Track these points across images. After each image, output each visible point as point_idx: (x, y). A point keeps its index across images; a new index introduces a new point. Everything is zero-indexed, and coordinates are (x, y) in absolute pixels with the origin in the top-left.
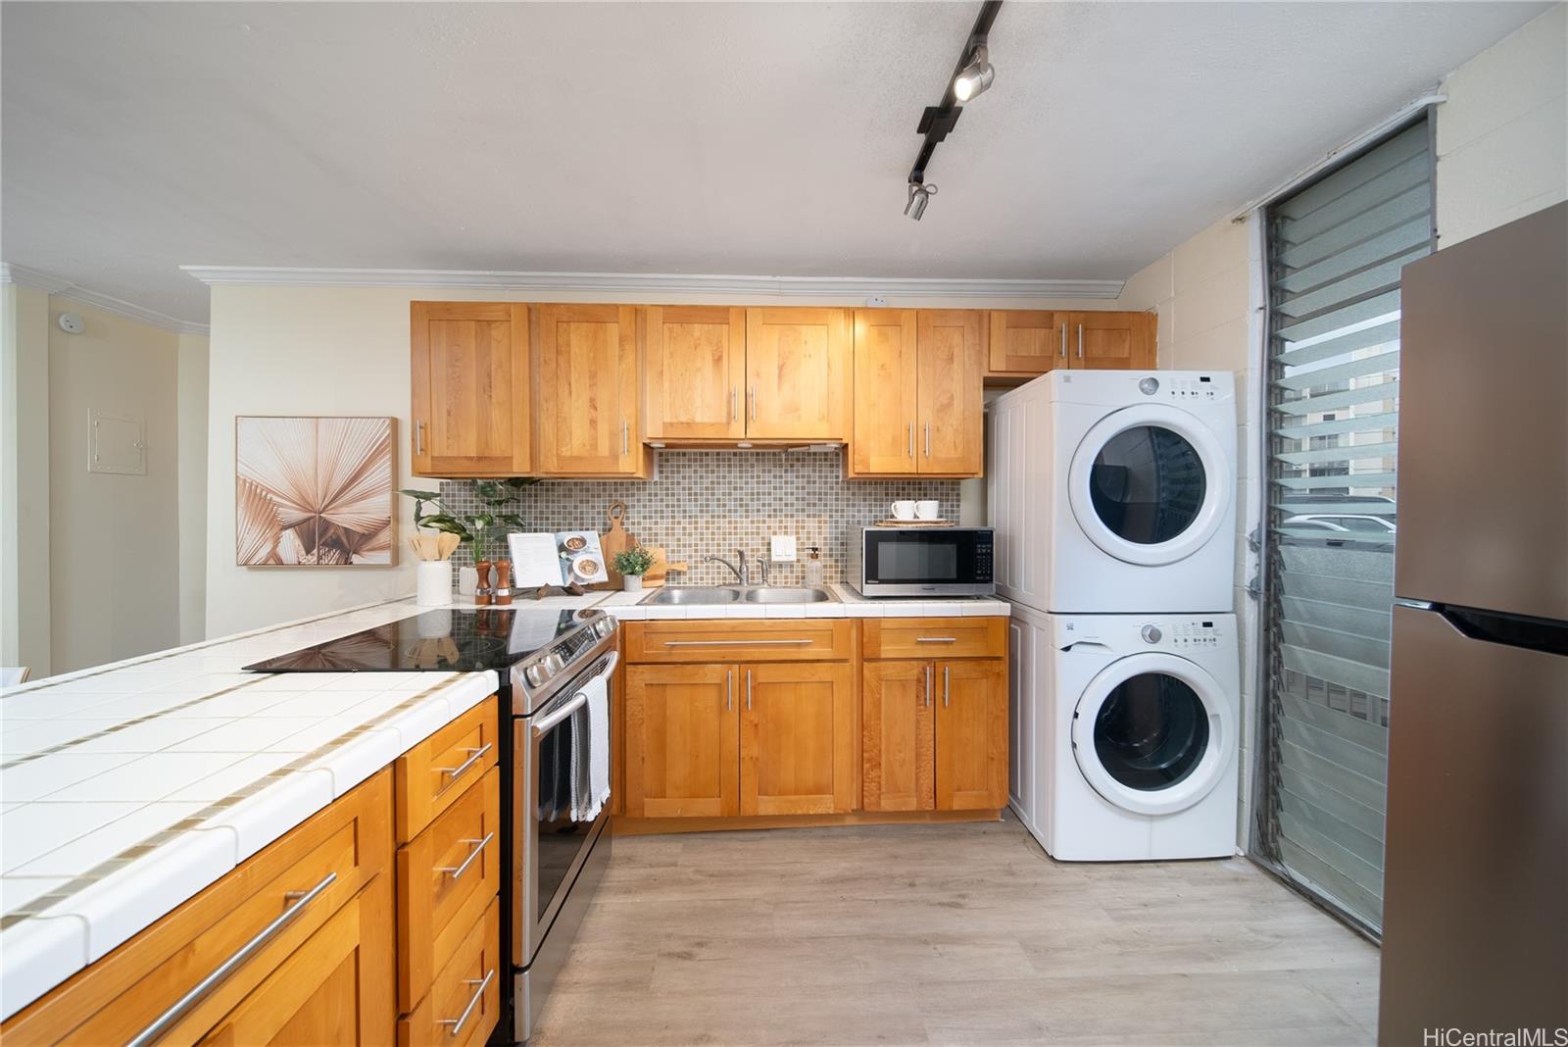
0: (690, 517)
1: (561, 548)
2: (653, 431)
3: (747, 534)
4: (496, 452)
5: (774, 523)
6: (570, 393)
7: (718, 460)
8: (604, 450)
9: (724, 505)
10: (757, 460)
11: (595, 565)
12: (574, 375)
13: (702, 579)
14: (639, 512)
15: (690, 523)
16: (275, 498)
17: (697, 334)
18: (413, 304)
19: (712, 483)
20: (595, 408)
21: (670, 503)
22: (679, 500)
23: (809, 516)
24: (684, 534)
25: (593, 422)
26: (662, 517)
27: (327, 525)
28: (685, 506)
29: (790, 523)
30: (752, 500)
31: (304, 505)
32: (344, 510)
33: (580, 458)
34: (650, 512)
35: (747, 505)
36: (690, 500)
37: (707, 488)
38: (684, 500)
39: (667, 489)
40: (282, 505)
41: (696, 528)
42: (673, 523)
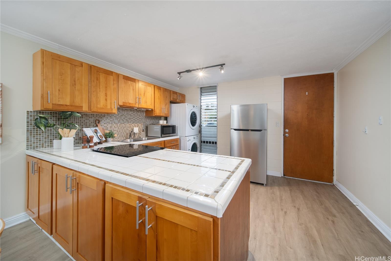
0: (116, 124)
3: (128, 127)
5: (133, 125)
7: (122, 110)
9: (124, 121)
10: (130, 111)
13: (119, 138)
14: (103, 122)
15: (116, 125)
19: (121, 116)
21: (111, 120)
22: (113, 119)
23: (139, 123)
24: (115, 128)
25: (106, 100)
26: (109, 124)
28: (115, 121)
29: (136, 125)
30: (129, 120)
34: (106, 122)
35: (128, 121)
36: (116, 120)
37: (120, 117)
38: (115, 119)
39: (110, 117)
41: (117, 126)
42: (112, 125)
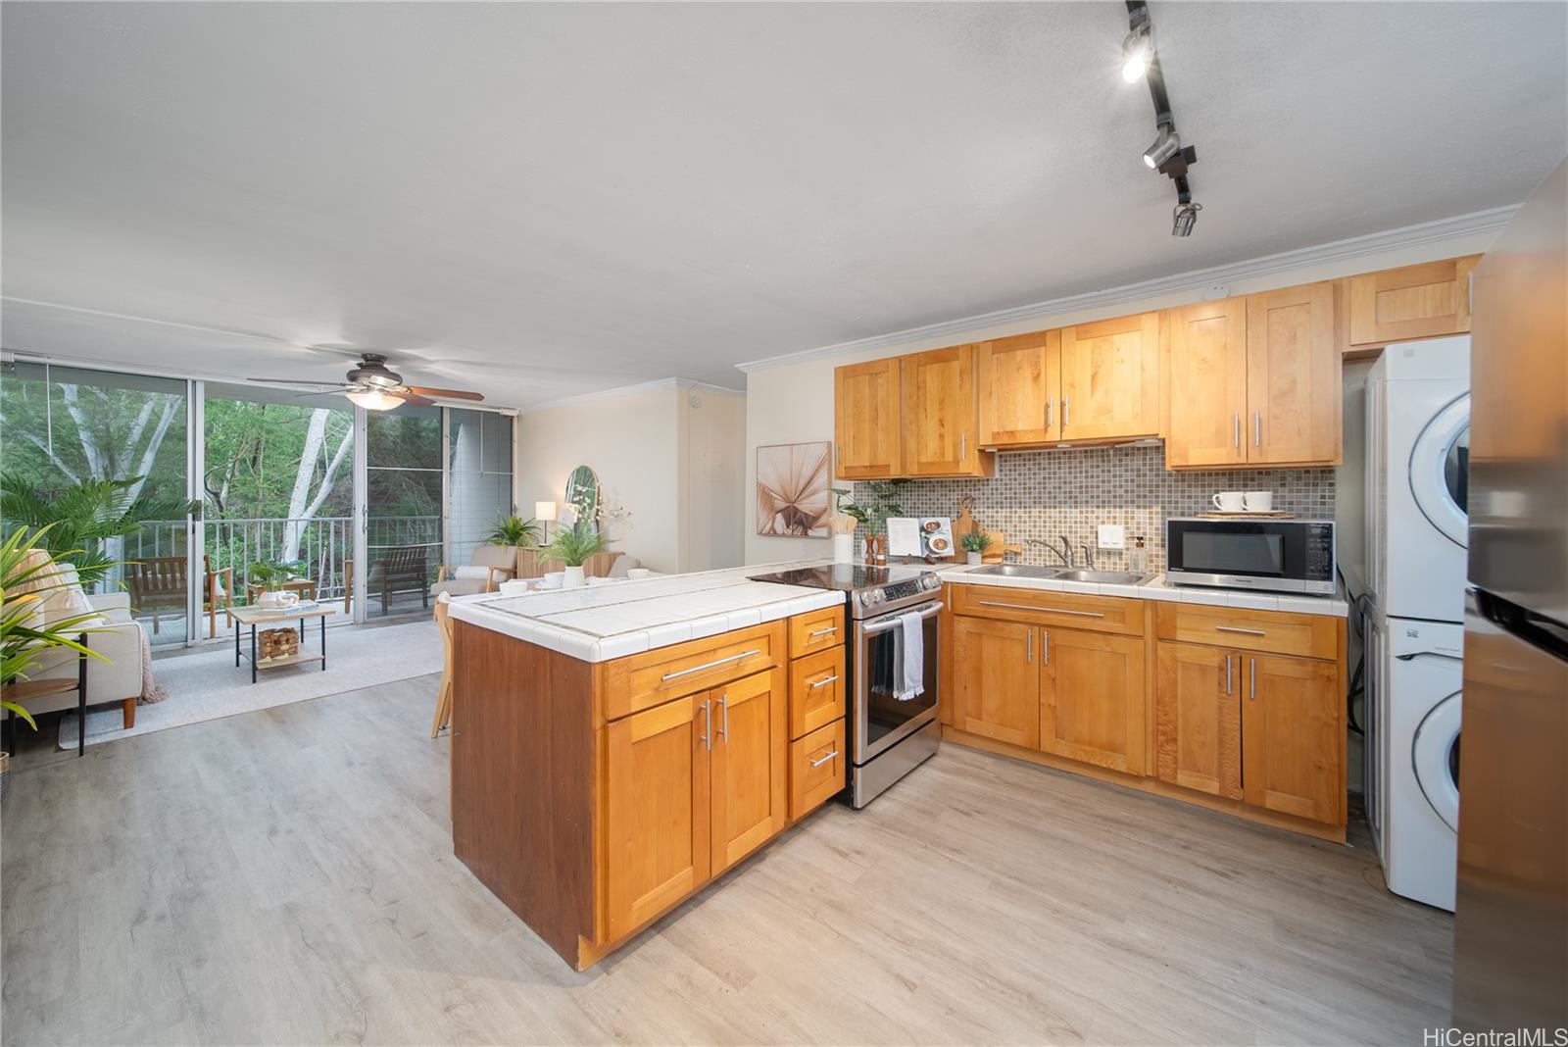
0: (1025, 507)
1: (922, 529)
2: (985, 439)
4: (881, 462)
5: (1102, 513)
6: (926, 416)
7: (1049, 459)
8: (949, 457)
9: (1055, 497)
10: (1086, 457)
11: (945, 544)
12: (929, 403)
13: (1035, 560)
14: (984, 503)
15: (1025, 512)
16: (774, 495)
17: (1019, 358)
18: (836, 369)
19: (1044, 478)
20: (943, 426)
22: (1015, 493)
23: (1138, 507)
24: (1020, 522)
25: (941, 436)
26: (1002, 508)
27: (796, 511)
28: (1020, 498)
29: (1119, 513)
30: (1081, 493)
31: (786, 499)
32: (805, 501)
33: (932, 464)
34: (992, 503)
35: (1076, 497)
36: (1025, 493)
37: (1040, 483)
38: (1020, 493)
39: (1006, 484)
40: (776, 499)
41: (1030, 517)
42: (1011, 512)
